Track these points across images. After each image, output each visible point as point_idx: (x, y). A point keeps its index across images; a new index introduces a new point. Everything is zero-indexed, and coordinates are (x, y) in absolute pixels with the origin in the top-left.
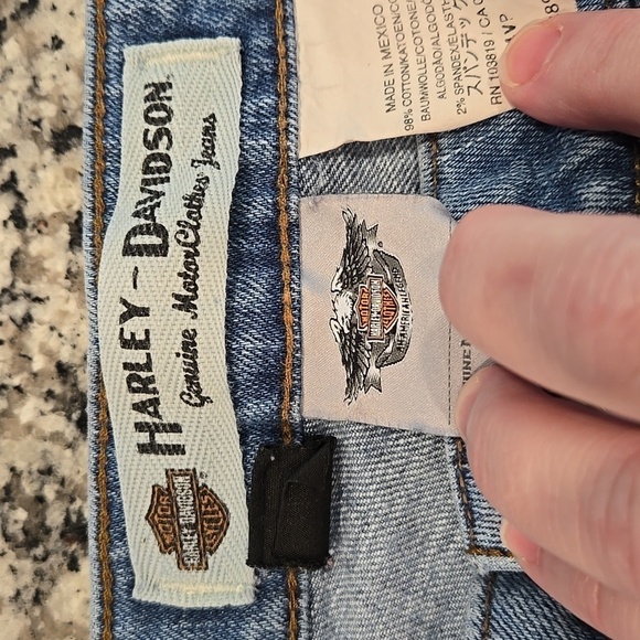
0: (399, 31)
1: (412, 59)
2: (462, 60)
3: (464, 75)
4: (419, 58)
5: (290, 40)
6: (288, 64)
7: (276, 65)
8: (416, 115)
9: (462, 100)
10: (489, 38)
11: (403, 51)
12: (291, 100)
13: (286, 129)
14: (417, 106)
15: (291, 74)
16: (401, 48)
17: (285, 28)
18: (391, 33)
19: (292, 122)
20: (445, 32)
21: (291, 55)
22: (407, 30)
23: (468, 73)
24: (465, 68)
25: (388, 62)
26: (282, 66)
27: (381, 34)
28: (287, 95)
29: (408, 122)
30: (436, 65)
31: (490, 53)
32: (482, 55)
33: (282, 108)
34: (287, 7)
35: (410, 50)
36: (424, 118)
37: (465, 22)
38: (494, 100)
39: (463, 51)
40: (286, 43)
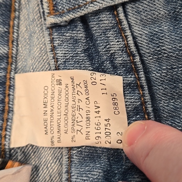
0: (52, 98)
1: (56, 110)
2: (76, 117)
3: (76, 124)
4: (58, 110)
5: (11, 97)
6: (9, 107)
7: (4, 107)
8: (55, 140)
9: (74, 136)
10: (88, 109)
11: (52, 106)
12: (9, 123)
13: (5, 136)
14: (56, 135)
15: (10, 111)
16: (52, 105)
17: (9, 91)
18: (49, 98)
19: (8, 133)
20: (71, 103)
21: (11, 103)
22: (56, 99)
23: (78, 124)
24: (77, 121)
25: (45, 109)
26: (7, 108)
27: (46, 98)
28: (7, 121)
29: (52, 142)
30: (65, 116)
31: (88, 116)
32: (85, 116)
33: (4, 126)
34: (11, 82)
35: (56, 106)
36: (59, 142)
37: (80, 101)
38: (87, 138)
39: (77, 112)
40: (9, 98)
